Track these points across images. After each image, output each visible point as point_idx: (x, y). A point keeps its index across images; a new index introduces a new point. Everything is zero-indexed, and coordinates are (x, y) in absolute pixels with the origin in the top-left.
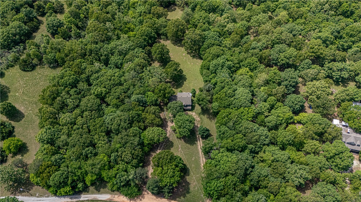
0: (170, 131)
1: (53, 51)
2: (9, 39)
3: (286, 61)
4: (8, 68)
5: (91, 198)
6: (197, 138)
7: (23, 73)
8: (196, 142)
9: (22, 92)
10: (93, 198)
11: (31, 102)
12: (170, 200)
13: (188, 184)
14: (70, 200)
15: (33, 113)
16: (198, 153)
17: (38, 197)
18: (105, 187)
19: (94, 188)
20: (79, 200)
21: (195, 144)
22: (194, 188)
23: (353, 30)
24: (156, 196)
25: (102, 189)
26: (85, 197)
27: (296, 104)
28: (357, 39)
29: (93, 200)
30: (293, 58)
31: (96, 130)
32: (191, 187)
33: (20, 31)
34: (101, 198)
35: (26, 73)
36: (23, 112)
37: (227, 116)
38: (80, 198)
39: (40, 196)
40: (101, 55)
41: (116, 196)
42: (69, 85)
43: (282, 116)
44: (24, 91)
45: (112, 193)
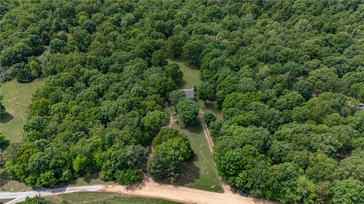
0: (173, 123)
1: (53, 64)
2: (11, 56)
3: (284, 58)
4: (5, 82)
5: (79, 190)
6: (203, 128)
7: (20, 84)
8: (202, 131)
9: (15, 98)
10: (81, 190)
11: (23, 107)
12: (177, 186)
13: (198, 169)
14: (52, 194)
15: (23, 115)
16: (206, 140)
17: (12, 192)
18: (97, 177)
19: (83, 180)
20: (62, 193)
21: (201, 132)
22: (205, 172)
23: (340, 37)
24: (159, 183)
25: (93, 180)
26: (72, 190)
27: (304, 88)
28: (346, 45)
29: (81, 192)
30: (290, 55)
31: (91, 117)
32: (202, 172)
33: (24, 50)
34: (92, 189)
35: (22, 84)
36: (12, 114)
37: (234, 98)
38: (65, 191)
39: (15, 191)
40: (101, 65)
41: (110, 186)
42: (66, 84)
43: (292, 98)
44: (17, 98)
45: (105, 183)
